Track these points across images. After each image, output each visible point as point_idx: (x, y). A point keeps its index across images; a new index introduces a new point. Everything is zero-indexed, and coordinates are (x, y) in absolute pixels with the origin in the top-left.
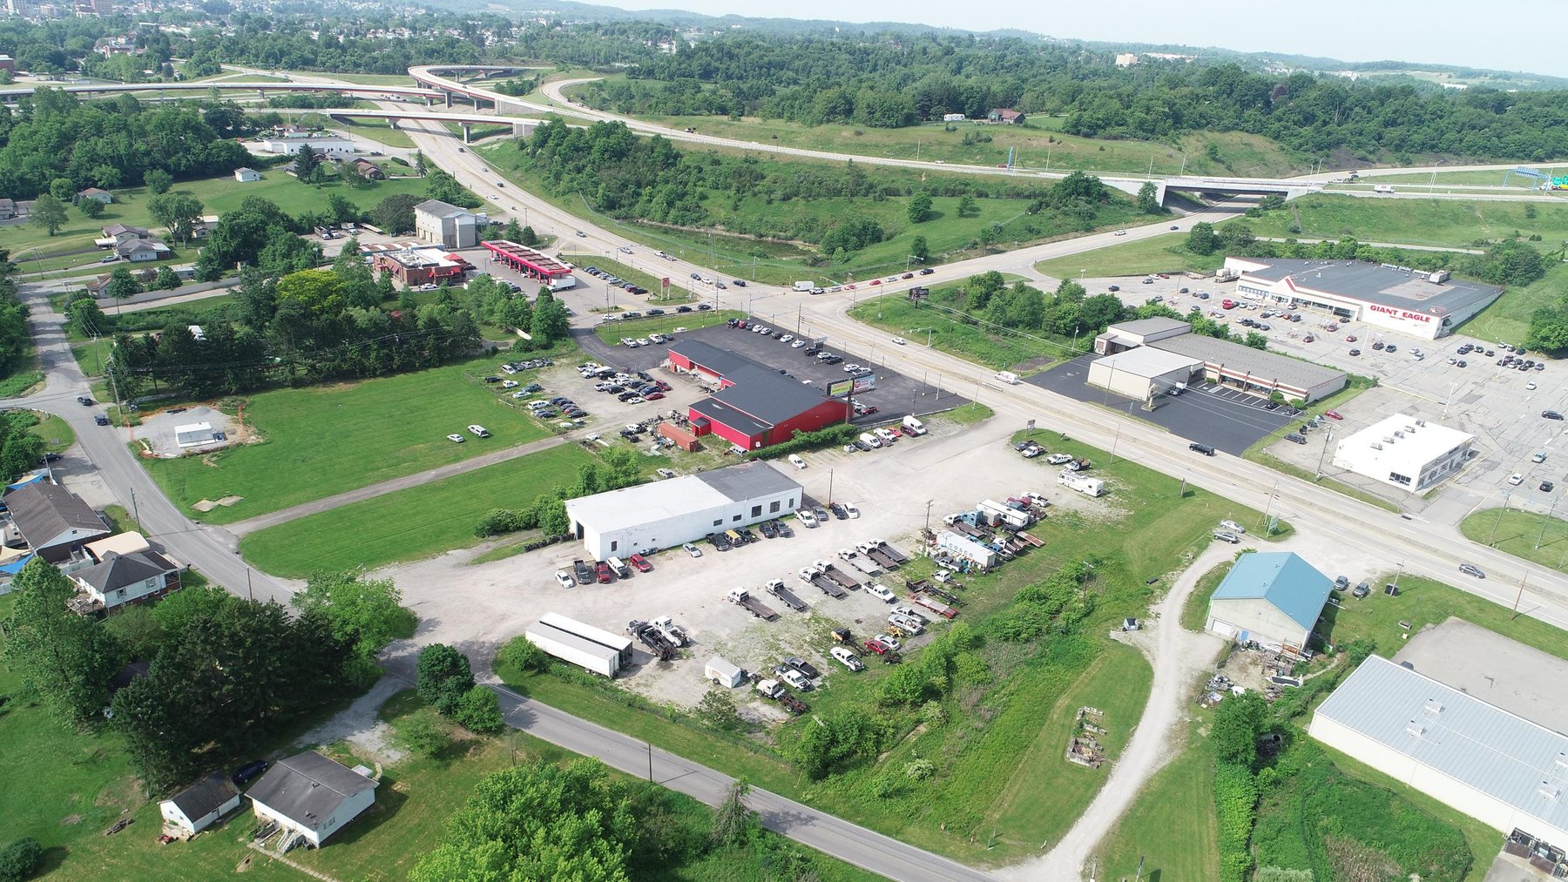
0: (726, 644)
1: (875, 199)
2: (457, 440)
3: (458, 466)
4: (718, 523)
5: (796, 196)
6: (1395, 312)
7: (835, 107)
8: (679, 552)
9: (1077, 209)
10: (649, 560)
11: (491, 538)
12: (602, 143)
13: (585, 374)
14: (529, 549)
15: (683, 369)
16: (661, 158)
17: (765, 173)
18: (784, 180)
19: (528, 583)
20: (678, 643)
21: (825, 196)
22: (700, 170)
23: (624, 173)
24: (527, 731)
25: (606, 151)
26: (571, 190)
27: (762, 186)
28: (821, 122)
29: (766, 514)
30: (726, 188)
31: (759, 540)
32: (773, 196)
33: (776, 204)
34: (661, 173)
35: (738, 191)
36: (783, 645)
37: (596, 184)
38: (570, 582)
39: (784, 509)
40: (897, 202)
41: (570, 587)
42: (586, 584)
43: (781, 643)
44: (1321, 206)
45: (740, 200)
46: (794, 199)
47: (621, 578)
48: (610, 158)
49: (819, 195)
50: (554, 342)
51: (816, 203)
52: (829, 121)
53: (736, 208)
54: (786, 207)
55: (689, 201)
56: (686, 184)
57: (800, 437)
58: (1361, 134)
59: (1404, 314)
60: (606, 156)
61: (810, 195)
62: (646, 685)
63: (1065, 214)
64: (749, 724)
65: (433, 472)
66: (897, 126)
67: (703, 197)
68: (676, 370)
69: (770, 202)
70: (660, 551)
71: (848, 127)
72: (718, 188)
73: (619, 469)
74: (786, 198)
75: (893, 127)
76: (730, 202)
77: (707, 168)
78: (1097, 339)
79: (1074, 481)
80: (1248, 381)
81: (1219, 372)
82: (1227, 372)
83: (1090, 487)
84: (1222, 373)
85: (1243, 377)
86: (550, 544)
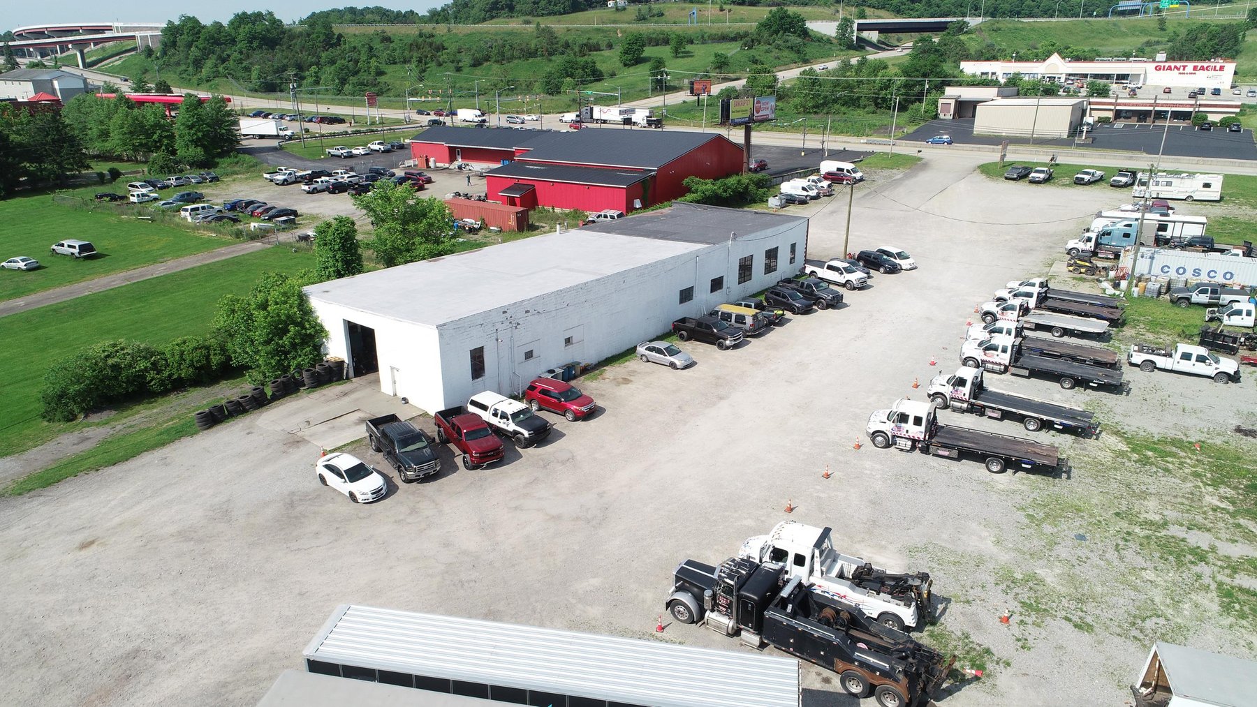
0: (1037, 579)
2: (22, 265)
3: (20, 302)
4: (686, 295)
5: (487, 60)
6: (1184, 67)
7: (497, 3)
8: (632, 365)
9: (788, 44)
11: (95, 418)
12: (247, 30)
13: (280, 177)
14: (213, 418)
15: (438, 165)
16: (322, 38)
17: (446, 45)
18: (469, 49)
19: (224, 513)
21: (520, 58)
22: (371, 49)
23: (279, 57)
25: (254, 38)
26: (217, 75)
27: (443, 56)
28: (484, 20)
29: (758, 277)
30: (405, 62)
32: (461, 64)
33: (466, 70)
34: (323, 55)
35: (420, 61)
37: (247, 69)
38: (374, 482)
40: (602, 56)
41: (379, 496)
42: (428, 478)
44: (1000, 30)
45: (424, 71)
46: (486, 64)
48: (260, 47)
49: (511, 58)
50: (217, 160)
51: (511, 65)
52: (492, 17)
53: (421, 79)
54: (478, 72)
55: (364, 77)
56: (357, 62)
59: (1195, 68)
60: (255, 44)
61: (502, 58)
63: (778, 47)
66: (565, 13)
67: (380, 73)
68: (428, 167)
69: (459, 69)
70: (584, 371)
71: (514, 19)
72: (395, 63)
73: (411, 227)
74: (476, 64)
75: (561, 14)
76: (415, 74)
77: (377, 45)
78: (941, 101)
79: (1169, 184)
80: (1157, 109)
81: (1112, 107)
82: (1125, 104)
83: (1207, 185)
84: (1118, 108)
85: (1151, 105)
86: (275, 398)
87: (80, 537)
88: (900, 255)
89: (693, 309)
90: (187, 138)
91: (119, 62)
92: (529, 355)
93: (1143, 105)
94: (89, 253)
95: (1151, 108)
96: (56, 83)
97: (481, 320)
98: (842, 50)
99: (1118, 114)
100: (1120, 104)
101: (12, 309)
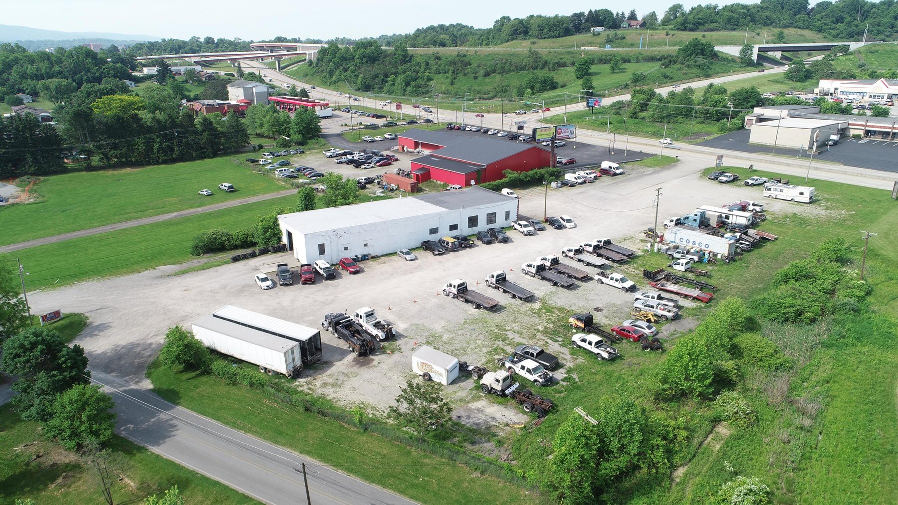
0: (441, 337)
1: (549, 70)
2: (205, 193)
3: (199, 209)
4: (434, 231)
5: (493, 73)
7: (517, 30)
8: (394, 258)
9: (697, 64)
10: (361, 265)
11: (206, 256)
12: (361, 52)
13: (328, 154)
14: (236, 259)
15: (409, 149)
16: (401, 57)
17: (472, 62)
18: (485, 65)
19: (225, 287)
20: (381, 335)
21: (514, 71)
22: (427, 64)
23: (376, 68)
24: (155, 450)
25: (364, 57)
26: (339, 80)
27: (469, 69)
28: (508, 41)
29: (483, 225)
30: (445, 73)
31: (477, 246)
32: (477, 75)
33: (480, 79)
34: (400, 67)
35: (453, 73)
36: (510, 335)
37: (357, 76)
38: (269, 283)
39: (500, 222)
40: (566, 70)
41: (268, 288)
42: (286, 285)
43: (508, 333)
45: (455, 79)
46: (492, 75)
47: (327, 279)
48: (367, 62)
49: (510, 71)
50: (308, 141)
51: (508, 76)
52: (513, 39)
53: (452, 84)
54: (487, 80)
55: (420, 82)
56: (418, 72)
57: (511, 175)
58: (879, 26)
60: (364, 60)
61: (504, 71)
62: (334, 385)
63: (689, 66)
64: (470, 430)
65: (175, 214)
66: (559, 36)
67: (430, 79)
68: (403, 150)
69: (476, 78)
70: (373, 257)
71: (526, 41)
72: (440, 73)
74: (487, 74)
75: (557, 37)
76: (449, 80)
77: (432, 62)
78: (747, 118)
79: (782, 191)
80: (894, 131)
81: (863, 128)
82: (872, 126)
83: (802, 194)
84: (867, 128)
85: (890, 128)
86: (259, 255)
87: (185, 288)
88: (569, 221)
89: (434, 238)
90: (295, 130)
91: (296, 68)
92: (346, 249)
93: (885, 127)
94: (232, 190)
95: (890, 130)
96: (254, 89)
97: (324, 234)
98: (741, 67)
99: (867, 132)
100: (869, 126)
101: (196, 212)
